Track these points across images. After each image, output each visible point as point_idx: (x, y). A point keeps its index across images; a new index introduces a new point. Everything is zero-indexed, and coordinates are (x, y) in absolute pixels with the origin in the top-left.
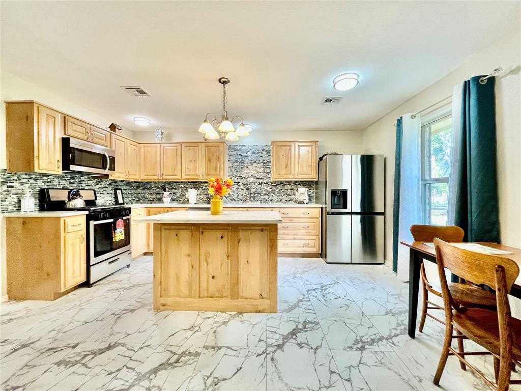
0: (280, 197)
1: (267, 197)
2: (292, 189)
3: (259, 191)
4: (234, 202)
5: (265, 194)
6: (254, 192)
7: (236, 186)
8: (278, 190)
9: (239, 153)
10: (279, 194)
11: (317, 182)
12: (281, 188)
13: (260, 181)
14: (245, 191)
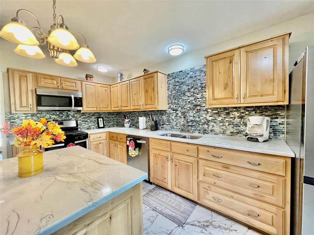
0: (224, 128)
1: (206, 126)
2: (241, 117)
3: (198, 119)
4: (173, 130)
5: (204, 123)
6: (192, 121)
7: (175, 114)
8: (220, 119)
9: (177, 80)
10: (221, 124)
11: (288, 107)
12: (224, 116)
13: (199, 108)
14: (183, 119)
